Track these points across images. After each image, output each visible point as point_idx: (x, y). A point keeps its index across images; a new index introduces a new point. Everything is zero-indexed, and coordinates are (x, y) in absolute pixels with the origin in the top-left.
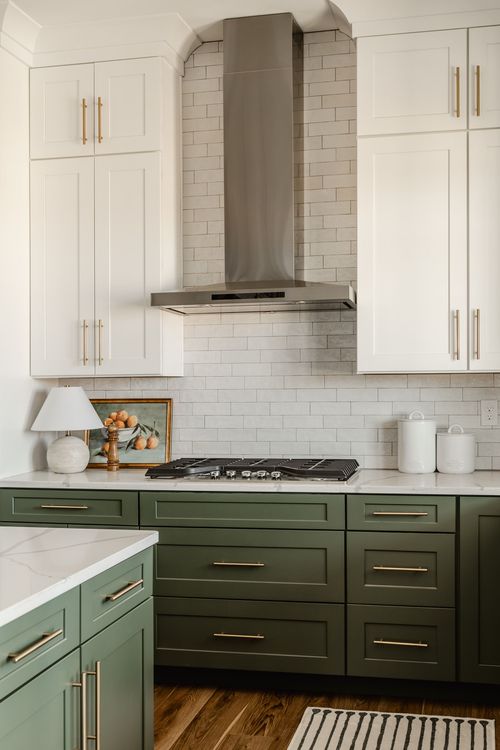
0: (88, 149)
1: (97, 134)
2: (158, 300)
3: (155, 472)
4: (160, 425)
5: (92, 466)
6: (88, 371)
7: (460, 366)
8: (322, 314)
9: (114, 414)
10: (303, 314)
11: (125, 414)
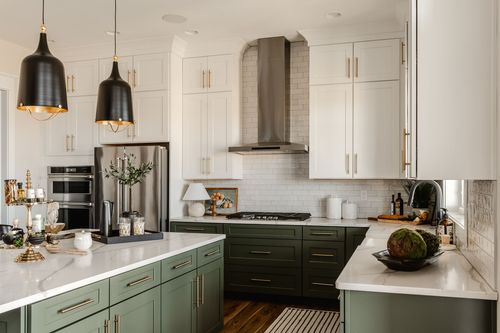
0: (205, 90)
1: (208, 84)
2: (232, 150)
3: (230, 217)
4: (233, 198)
5: (206, 215)
6: (204, 177)
7: (349, 176)
9: (215, 194)
11: (219, 194)
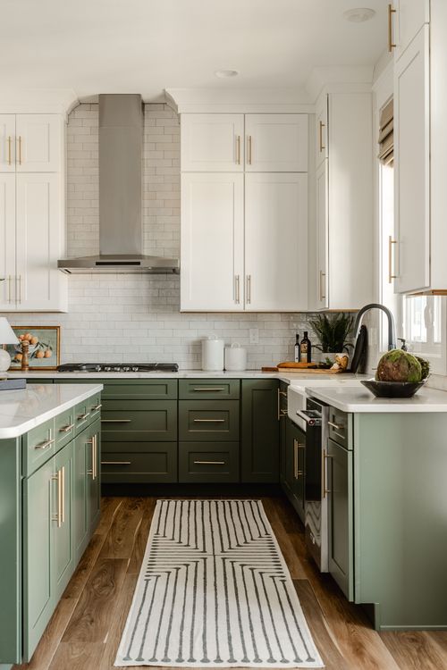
0: (12, 167)
1: (18, 159)
2: (61, 264)
4: (53, 343)
8: (155, 276)
9: (22, 336)
10: (144, 276)
11: (29, 336)
